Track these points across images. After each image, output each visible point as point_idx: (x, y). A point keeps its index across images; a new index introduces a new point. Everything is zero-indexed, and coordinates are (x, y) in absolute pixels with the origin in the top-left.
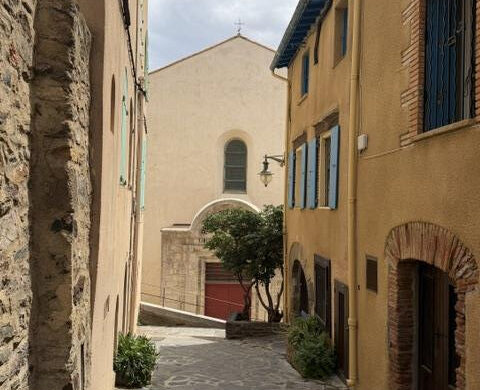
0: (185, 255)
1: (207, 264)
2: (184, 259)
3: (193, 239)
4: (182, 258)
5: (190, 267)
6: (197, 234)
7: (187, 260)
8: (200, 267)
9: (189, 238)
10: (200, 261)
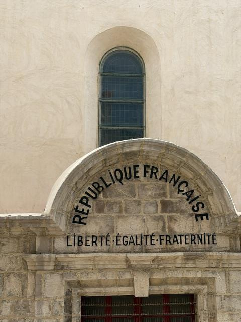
0: (30, 279)
1: (85, 300)
2: (29, 291)
3: (52, 238)
4: (23, 288)
5: (45, 310)
6: (62, 225)
7: (38, 294)
8: (68, 309)
9: (44, 235)
10: (68, 293)
